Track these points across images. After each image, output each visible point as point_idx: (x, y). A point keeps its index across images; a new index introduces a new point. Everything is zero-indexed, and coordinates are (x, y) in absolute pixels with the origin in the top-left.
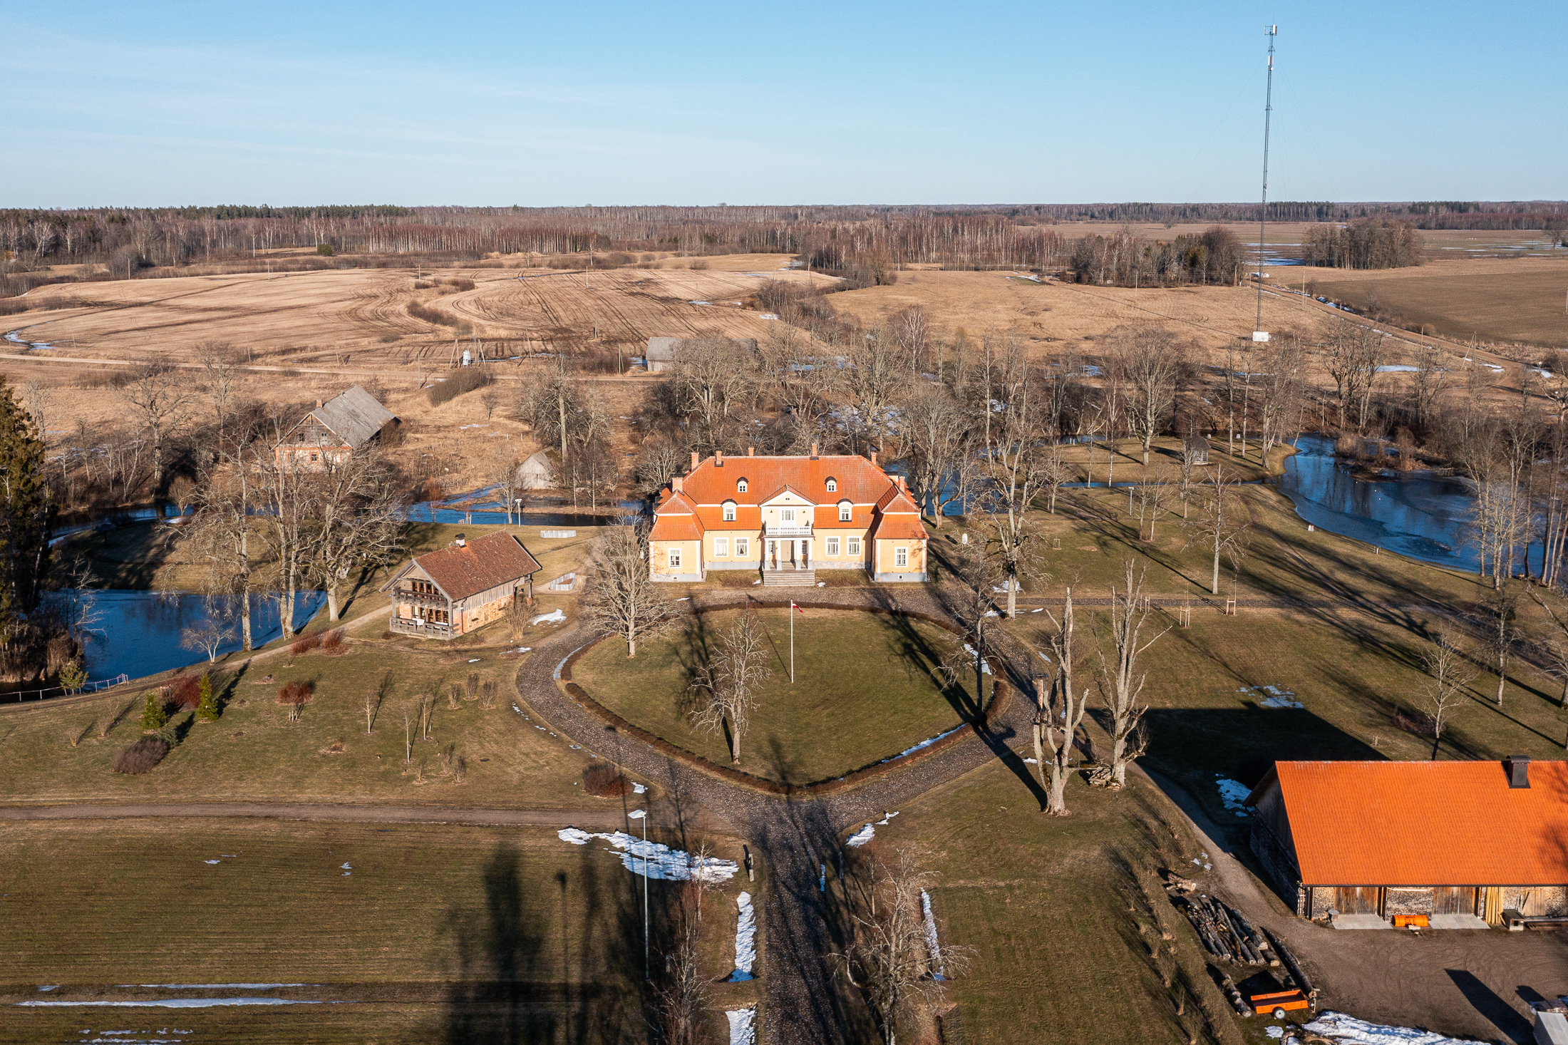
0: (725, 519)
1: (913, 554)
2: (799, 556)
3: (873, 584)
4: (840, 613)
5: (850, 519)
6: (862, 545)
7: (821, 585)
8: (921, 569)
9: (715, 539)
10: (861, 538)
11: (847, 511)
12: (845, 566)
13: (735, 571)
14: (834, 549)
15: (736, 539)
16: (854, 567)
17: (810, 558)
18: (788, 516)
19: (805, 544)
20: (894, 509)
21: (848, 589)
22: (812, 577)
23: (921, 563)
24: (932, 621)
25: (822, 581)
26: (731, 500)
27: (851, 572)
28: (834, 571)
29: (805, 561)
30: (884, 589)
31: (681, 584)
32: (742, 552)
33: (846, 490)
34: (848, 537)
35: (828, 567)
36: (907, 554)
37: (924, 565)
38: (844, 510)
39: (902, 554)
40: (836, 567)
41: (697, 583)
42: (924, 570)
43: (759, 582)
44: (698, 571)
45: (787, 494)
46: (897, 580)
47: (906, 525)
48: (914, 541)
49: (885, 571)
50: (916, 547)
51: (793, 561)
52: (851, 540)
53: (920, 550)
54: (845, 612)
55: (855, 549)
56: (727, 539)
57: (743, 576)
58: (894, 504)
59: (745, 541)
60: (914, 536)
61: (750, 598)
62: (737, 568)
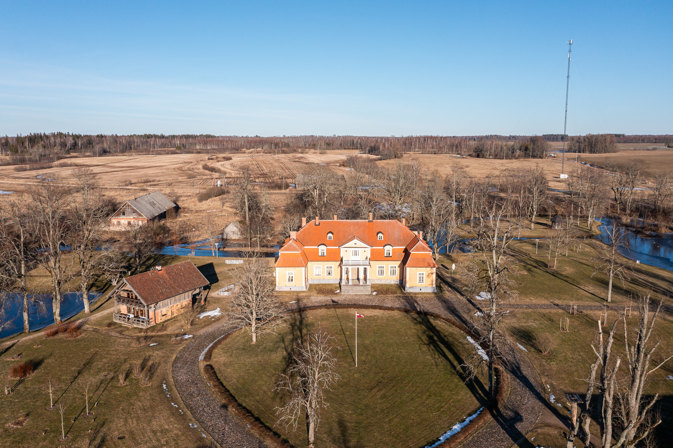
0: (320, 255)
1: (428, 276)
2: (362, 276)
3: (405, 294)
4: (386, 312)
5: (391, 255)
6: (398, 270)
7: (374, 293)
8: (432, 284)
9: (314, 266)
10: (397, 266)
11: (389, 251)
12: (388, 282)
13: (325, 285)
14: (382, 273)
15: (326, 266)
16: (393, 283)
17: (368, 278)
18: (356, 254)
19: (365, 270)
20: (417, 250)
21: (390, 296)
22: (369, 289)
23: (432, 281)
24: (443, 319)
25: (375, 291)
26: (324, 244)
27: (391, 285)
28: (382, 285)
29: (365, 279)
30: (411, 297)
31: (293, 292)
32: (329, 274)
33: (389, 239)
34: (390, 266)
35: (378, 282)
36: (424, 276)
37: (434, 283)
38: (387, 250)
39: (421, 276)
40: (383, 282)
41: (303, 292)
42: (434, 286)
43: (338, 291)
44: (304, 285)
45: (355, 241)
46: (418, 291)
47: (424, 260)
48: (429, 269)
49: (412, 285)
50: (430, 272)
51: (358, 279)
52: (391, 267)
53: (432, 274)
54: (389, 312)
55: (394, 273)
56: (321, 266)
57: (329, 288)
58: (417, 247)
59: (331, 267)
60: (429, 266)
61: (333, 301)
62: (327, 282)
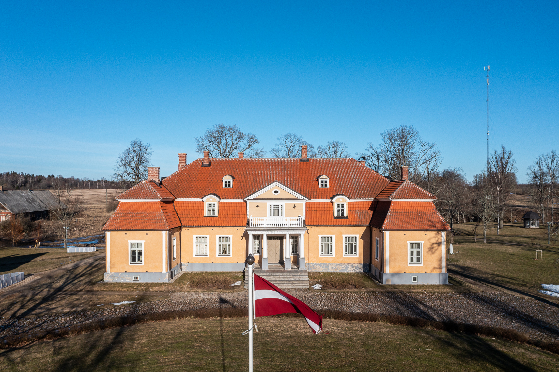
0: (206, 214)
1: (431, 249)
2: (288, 254)
3: (383, 287)
5: (346, 215)
6: (360, 245)
7: (317, 287)
8: (440, 268)
9: (195, 236)
10: (358, 236)
11: (343, 206)
12: (340, 269)
13: (215, 273)
14: (328, 250)
15: (217, 236)
16: (350, 270)
17: (302, 255)
18: (276, 211)
19: (295, 238)
20: (404, 195)
21: (353, 293)
22: (306, 278)
23: (440, 260)
25: (317, 283)
26: (214, 194)
27: (349, 274)
28: (330, 274)
29: (296, 262)
30: (401, 292)
31: (140, 285)
32: (225, 252)
33: (340, 186)
34: (344, 236)
35: (322, 269)
36: (423, 250)
37: (444, 264)
38: (338, 206)
39: (415, 250)
40: (331, 269)
41: (164, 284)
42: (444, 271)
43: (239, 283)
44: (164, 269)
45: (275, 185)
46: (411, 282)
47: (420, 215)
48: (433, 234)
49: (396, 270)
50: (434, 241)
51: (282, 262)
52: (347, 239)
53: (439, 244)
55: (352, 249)
56: (208, 236)
57: (221, 278)
58: (403, 191)
59: (228, 239)
60: (432, 227)
61: (222, 301)
62: (219, 270)
